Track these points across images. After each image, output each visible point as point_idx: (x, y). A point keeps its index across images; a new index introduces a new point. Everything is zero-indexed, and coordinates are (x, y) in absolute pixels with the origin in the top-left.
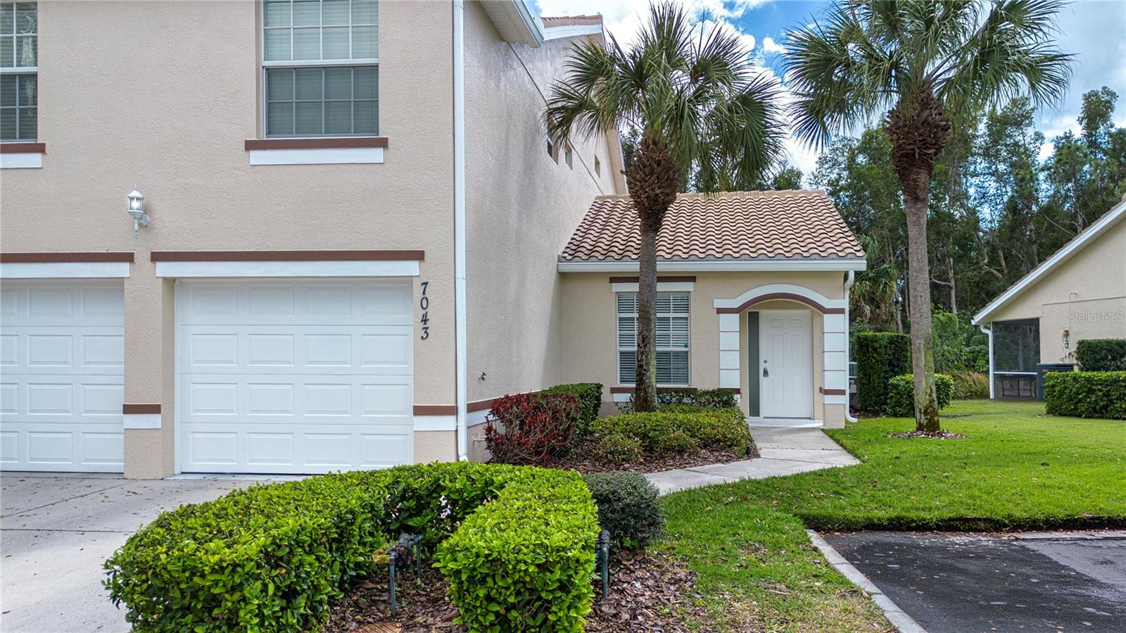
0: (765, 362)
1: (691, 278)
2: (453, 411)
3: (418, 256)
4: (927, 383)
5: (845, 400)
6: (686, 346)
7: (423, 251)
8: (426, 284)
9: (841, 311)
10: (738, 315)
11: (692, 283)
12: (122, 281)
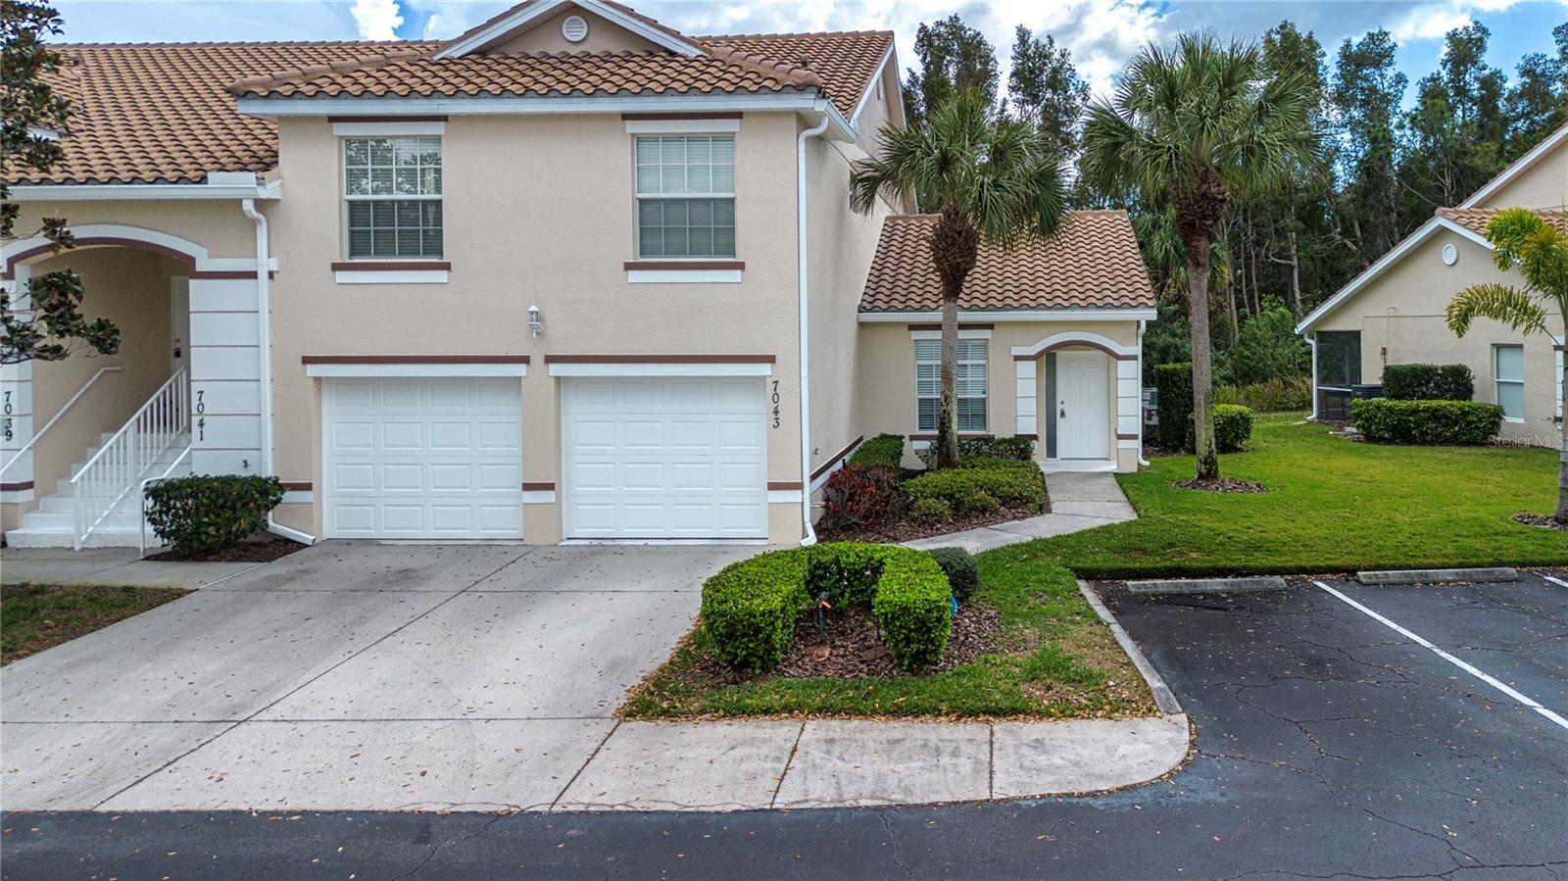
0: (1062, 403)
1: (990, 326)
2: (799, 486)
3: (770, 359)
4: (1206, 435)
5: (1138, 444)
6: (984, 393)
7: (774, 356)
8: (776, 382)
9: (1135, 358)
10: (1034, 362)
11: (990, 331)
12: (519, 379)
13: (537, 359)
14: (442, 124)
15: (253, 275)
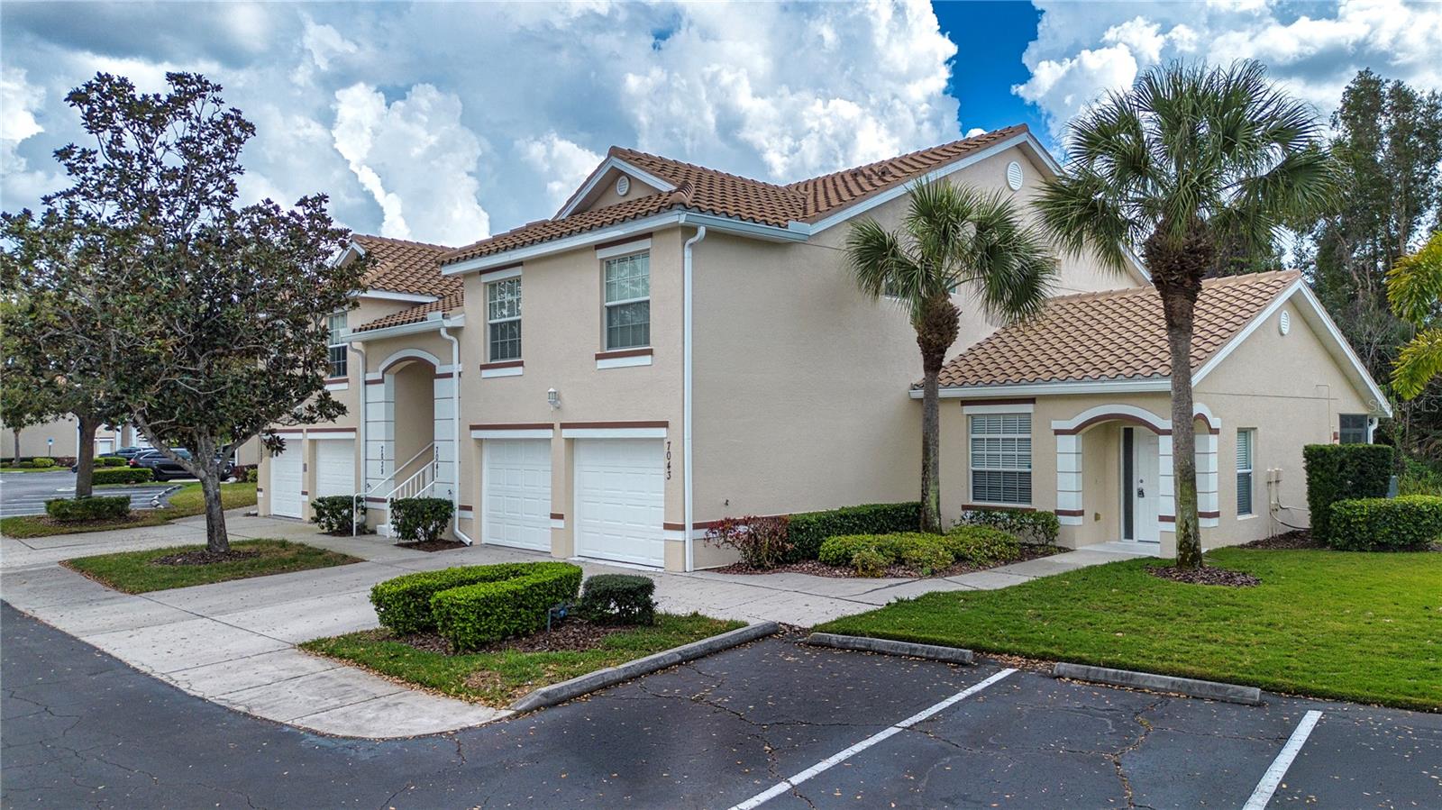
0: (1142, 481)
1: (1031, 400)
2: (682, 528)
3: (665, 424)
6: (1030, 467)
7: (667, 422)
8: (669, 443)
10: (1074, 436)
11: (1032, 405)
12: (549, 440)
13: (557, 426)
14: (520, 267)
15: (450, 375)
